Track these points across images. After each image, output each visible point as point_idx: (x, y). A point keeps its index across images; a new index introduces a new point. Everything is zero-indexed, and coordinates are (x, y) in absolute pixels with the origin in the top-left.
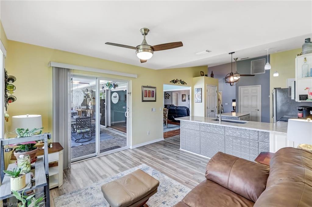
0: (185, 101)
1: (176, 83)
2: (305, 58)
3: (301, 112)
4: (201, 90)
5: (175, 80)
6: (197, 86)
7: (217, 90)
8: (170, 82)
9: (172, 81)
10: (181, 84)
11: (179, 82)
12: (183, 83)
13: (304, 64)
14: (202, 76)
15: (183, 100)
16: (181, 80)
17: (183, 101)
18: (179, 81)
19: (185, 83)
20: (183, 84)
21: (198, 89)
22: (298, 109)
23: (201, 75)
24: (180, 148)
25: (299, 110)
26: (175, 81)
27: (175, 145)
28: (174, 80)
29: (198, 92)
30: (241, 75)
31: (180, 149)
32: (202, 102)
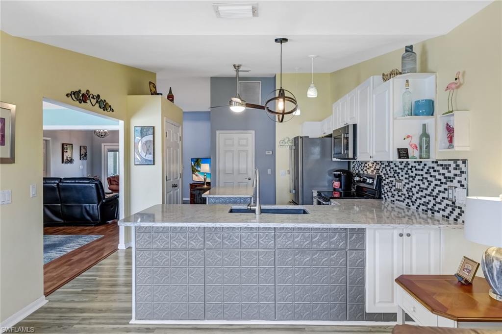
0: (71, 161)
1: (85, 102)
2: (407, 81)
3: (338, 179)
4: (151, 131)
5: (83, 91)
6: (138, 121)
7: (180, 135)
8: (67, 95)
9: (74, 93)
10: (100, 107)
11: (94, 101)
12: (105, 106)
13: (406, 92)
14: (152, 94)
15: (65, 158)
16: (98, 96)
17: (66, 162)
18: (93, 98)
19: (110, 106)
20: (105, 109)
21: (142, 128)
22: (335, 174)
23: (151, 91)
24: (131, 318)
25: (335, 176)
26: (83, 95)
27: (100, 311)
28: (80, 91)
29: (142, 137)
30: (248, 105)
31: (133, 321)
32: (154, 164)
